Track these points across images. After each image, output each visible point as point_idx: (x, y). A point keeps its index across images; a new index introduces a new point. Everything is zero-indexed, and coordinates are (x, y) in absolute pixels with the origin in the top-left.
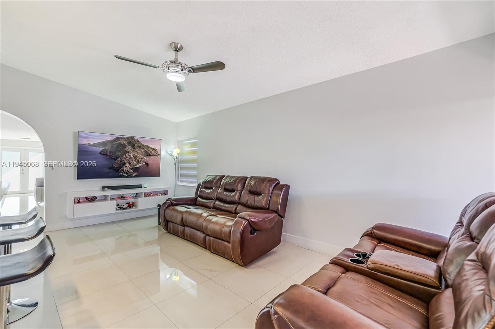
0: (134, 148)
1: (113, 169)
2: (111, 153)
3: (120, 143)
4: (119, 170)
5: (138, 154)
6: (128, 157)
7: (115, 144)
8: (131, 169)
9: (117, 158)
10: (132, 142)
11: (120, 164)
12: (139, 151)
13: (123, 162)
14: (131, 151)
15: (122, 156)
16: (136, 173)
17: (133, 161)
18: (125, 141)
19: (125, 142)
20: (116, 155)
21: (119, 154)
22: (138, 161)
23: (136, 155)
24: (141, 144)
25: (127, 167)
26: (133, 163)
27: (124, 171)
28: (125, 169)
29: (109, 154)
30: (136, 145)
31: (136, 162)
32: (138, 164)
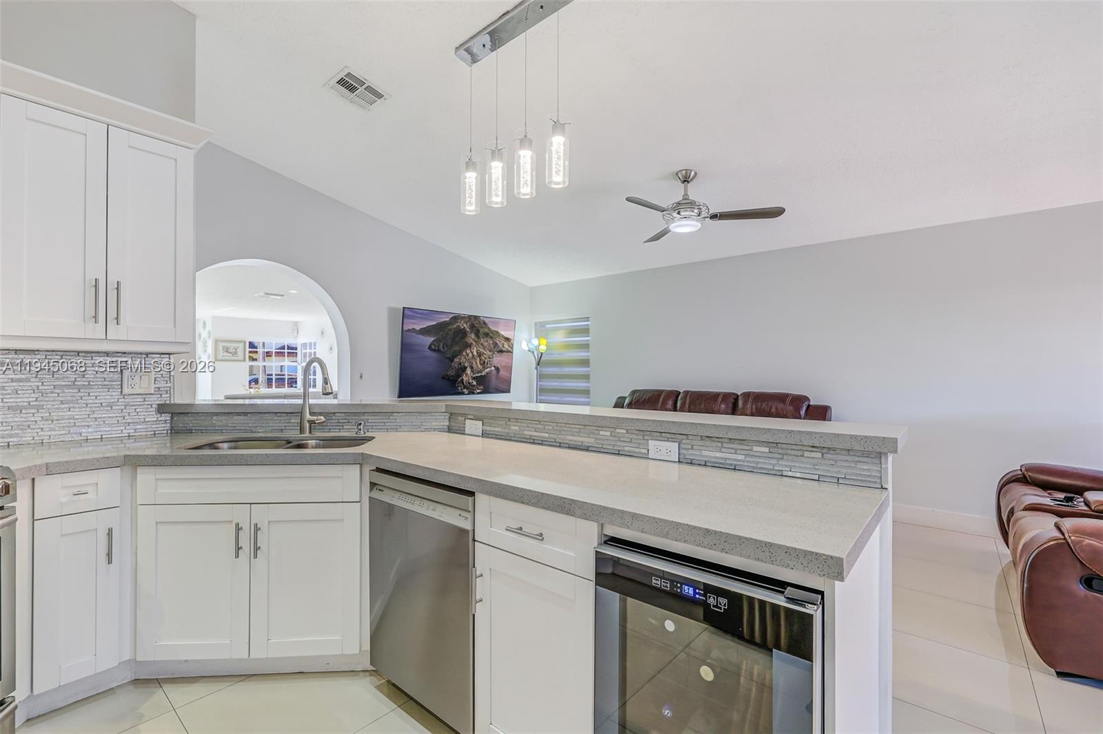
0: (478, 337)
1: (448, 380)
2: (446, 348)
3: (458, 326)
4: (456, 381)
5: (484, 349)
6: (470, 355)
7: (451, 330)
8: (474, 378)
9: (454, 357)
10: (478, 326)
11: (458, 369)
12: (485, 344)
13: (462, 364)
14: (474, 343)
15: (460, 352)
16: (482, 387)
17: (476, 363)
18: (466, 323)
19: (465, 325)
20: (452, 351)
21: (457, 348)
22: (484, 362)
23: (481, 350)
24: (489, 329)
25: (468, 377)
26: (477, 366)
27: (463, 384)
28: (465, 378)
29: (442, 350)
30: (482, 331)
31: (481, 364)
32: (484, 368)
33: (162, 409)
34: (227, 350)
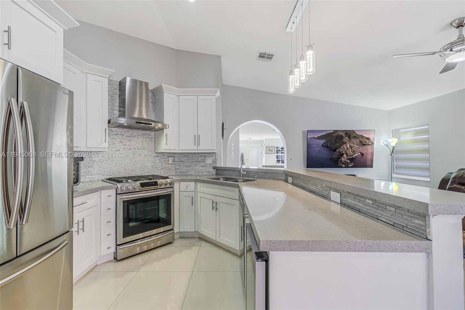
0: (350, 139)
1: (333, 160)
2: (331, 145)
3: (338, 134)
4: (338, 161)
5: (354, 144)
6: (346, 148)
7: (334, 136)
8: (348, 159)
9: (336, 149)
10: (350, 133)
11: (339, 155)
12: (354, 142)
13: (341, 153)
14: (348, 141)
15: (340, 147)
16: (353, 163)
17: (349, 152)
18: (343, 132)
19: (342, 133)
20: (335, 146)
21: (338, 145)
22: (354, 151)
23: (352, 145)
24: (357, 134)
25: (344, 158)
26: (350, 153)
27: (342, 162)
28: (343, 159)
29: (329, 146)
30: (352, 135)
31: (352, 152)
32: (354, 154)
33: (214, 168)
34: (269, 150)
